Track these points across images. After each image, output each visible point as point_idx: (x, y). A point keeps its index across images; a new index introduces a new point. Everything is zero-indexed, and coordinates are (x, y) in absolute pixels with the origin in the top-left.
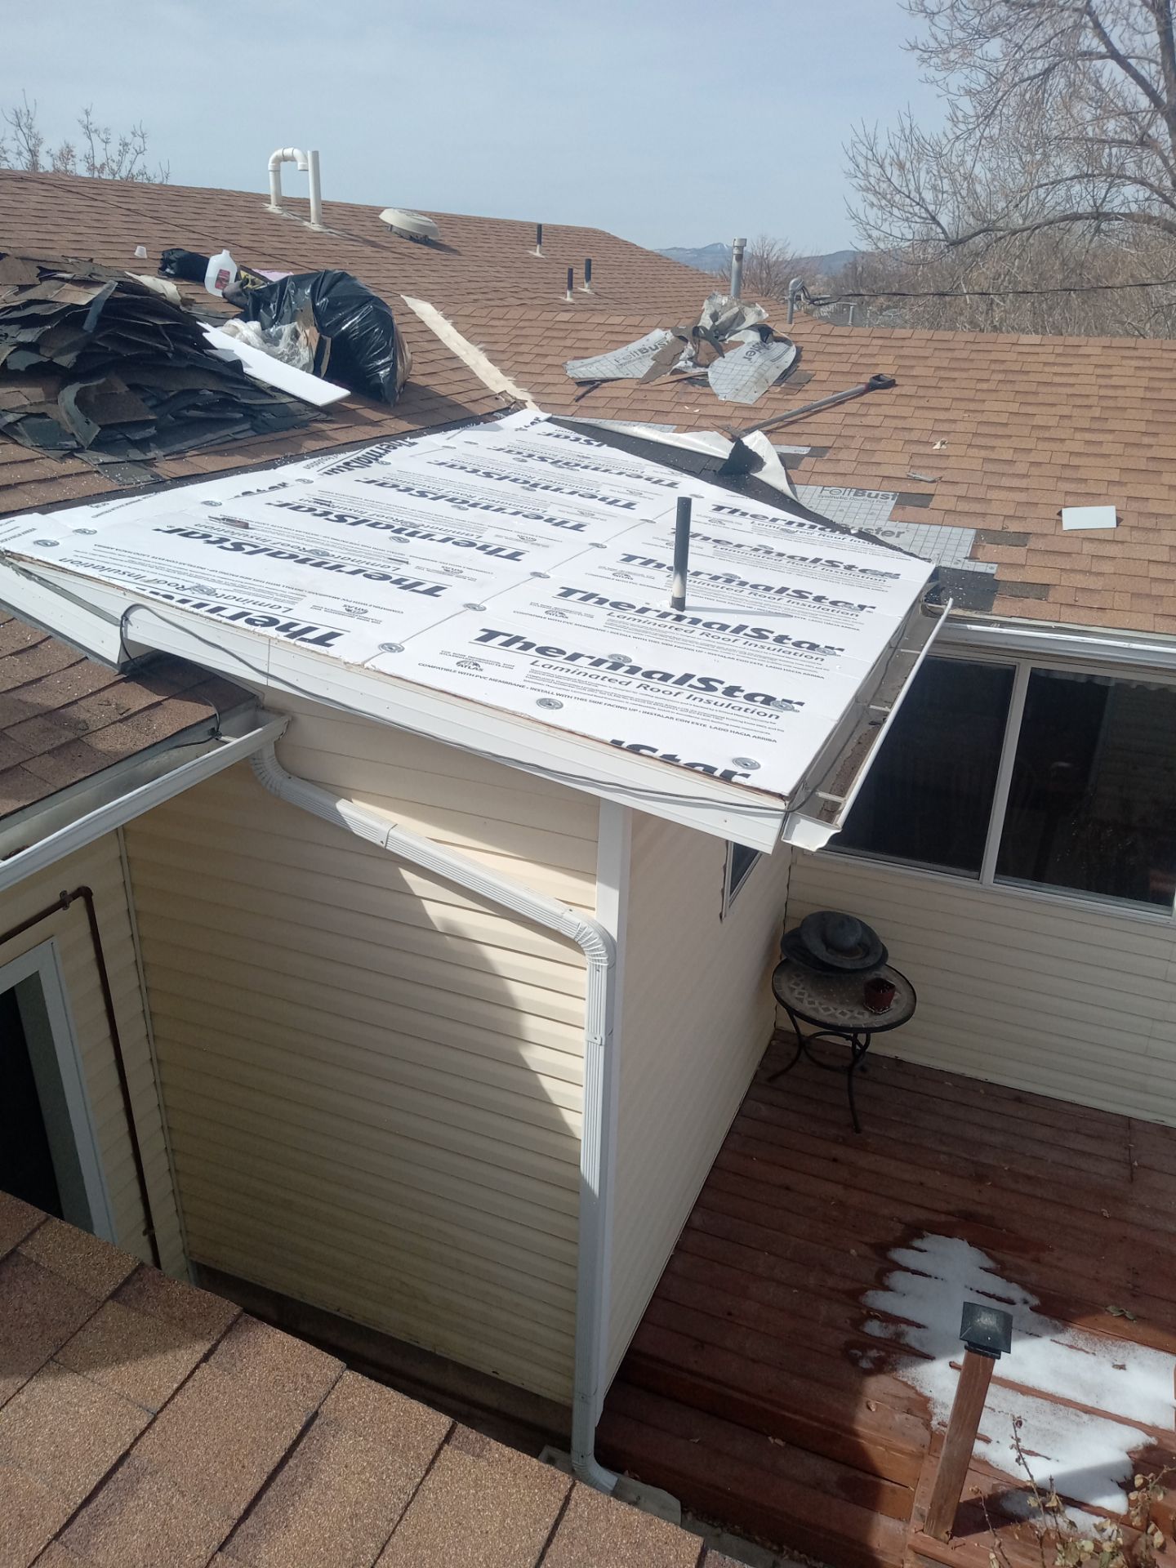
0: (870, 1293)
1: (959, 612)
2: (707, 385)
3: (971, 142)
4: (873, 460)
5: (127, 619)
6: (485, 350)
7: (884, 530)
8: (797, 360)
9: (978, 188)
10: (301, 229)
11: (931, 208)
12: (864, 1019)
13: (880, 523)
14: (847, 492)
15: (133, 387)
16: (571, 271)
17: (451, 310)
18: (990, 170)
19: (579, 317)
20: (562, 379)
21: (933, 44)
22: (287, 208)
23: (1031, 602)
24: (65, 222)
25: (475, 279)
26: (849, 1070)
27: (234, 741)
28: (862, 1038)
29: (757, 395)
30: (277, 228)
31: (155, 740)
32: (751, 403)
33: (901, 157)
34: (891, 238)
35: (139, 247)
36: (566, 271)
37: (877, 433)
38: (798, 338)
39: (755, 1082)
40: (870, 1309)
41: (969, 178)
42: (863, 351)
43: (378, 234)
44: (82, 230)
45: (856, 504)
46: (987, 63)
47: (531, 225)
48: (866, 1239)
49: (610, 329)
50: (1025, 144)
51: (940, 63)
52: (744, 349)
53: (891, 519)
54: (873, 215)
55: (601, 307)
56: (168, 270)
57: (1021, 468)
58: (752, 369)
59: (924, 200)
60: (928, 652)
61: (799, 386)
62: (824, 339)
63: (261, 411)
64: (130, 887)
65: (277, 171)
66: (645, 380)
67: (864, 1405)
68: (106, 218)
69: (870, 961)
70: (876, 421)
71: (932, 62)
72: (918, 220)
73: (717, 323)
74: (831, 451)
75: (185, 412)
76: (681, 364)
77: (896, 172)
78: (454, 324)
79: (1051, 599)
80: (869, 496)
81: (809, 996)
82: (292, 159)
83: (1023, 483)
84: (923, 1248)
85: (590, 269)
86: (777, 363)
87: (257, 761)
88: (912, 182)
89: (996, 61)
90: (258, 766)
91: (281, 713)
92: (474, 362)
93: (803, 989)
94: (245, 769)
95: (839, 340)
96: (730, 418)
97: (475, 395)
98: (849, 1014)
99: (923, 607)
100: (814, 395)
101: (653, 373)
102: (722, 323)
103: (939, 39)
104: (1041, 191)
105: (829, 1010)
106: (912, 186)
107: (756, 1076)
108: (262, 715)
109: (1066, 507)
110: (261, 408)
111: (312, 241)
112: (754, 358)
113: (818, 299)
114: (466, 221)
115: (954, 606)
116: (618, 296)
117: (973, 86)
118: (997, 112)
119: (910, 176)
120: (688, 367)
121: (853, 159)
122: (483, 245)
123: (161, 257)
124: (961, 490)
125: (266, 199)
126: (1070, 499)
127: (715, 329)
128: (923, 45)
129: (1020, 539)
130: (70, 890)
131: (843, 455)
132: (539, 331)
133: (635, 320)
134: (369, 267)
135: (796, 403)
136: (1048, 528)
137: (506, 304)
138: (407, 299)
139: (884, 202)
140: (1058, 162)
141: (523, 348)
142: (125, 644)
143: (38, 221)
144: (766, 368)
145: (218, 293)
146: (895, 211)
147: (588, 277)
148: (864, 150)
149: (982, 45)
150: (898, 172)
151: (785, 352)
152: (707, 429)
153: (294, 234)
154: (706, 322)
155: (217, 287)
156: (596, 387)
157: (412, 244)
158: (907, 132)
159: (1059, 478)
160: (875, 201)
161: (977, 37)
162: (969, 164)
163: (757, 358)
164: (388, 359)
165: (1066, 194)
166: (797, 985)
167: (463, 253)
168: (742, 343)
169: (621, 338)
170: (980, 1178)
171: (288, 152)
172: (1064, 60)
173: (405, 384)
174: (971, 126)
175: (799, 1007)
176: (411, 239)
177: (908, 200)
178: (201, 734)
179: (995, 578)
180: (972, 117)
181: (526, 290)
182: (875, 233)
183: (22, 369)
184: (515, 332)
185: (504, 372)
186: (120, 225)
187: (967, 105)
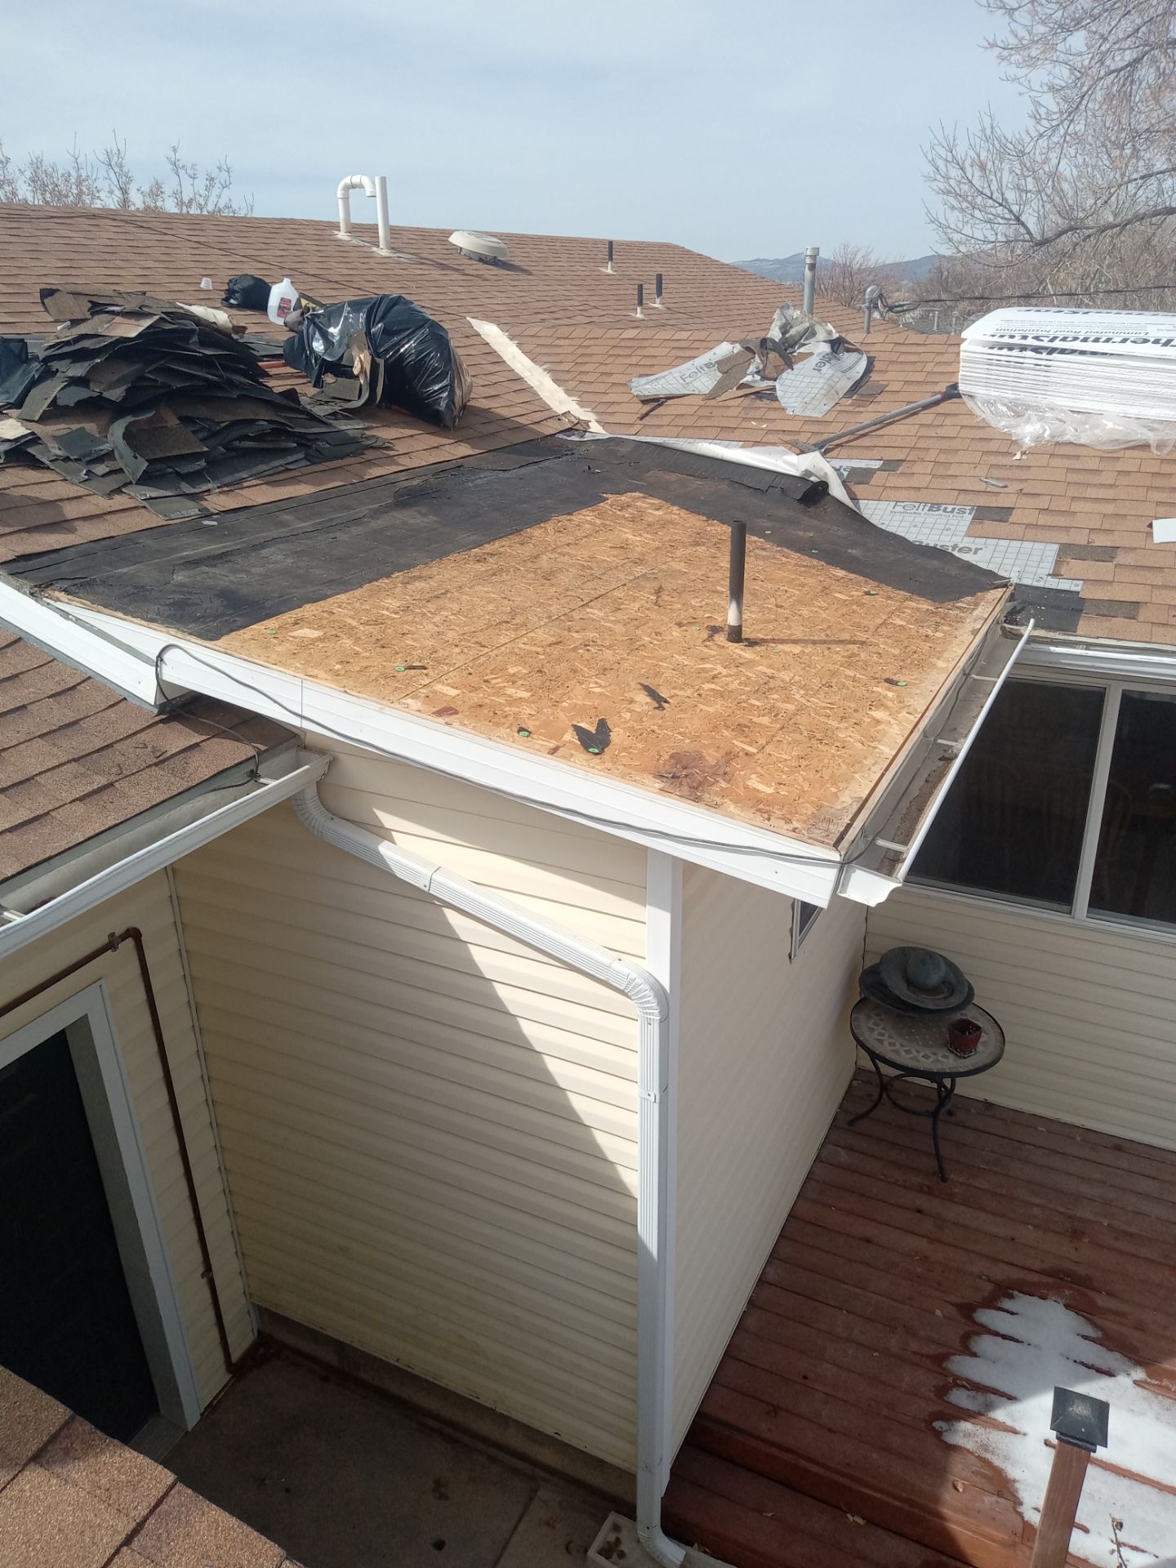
0: (956, 1358)
1: (1042, 633)
2: (775, 399)
3: (1055, 139)
4: (949, 473)
5: (162, 660)
6: (549, 371)
7: (961, 546)
8: (869, 369)
9: (1065, 186)
10: (372, 255)
11: (1015, 208)
12: (948, 1062)
13: (956, 540)
14: (921, 507)
15: (185, 420)
16: (641, 287)
17: (517, 331)
18: (1076, 166)
19: (645, 334)
20: (627, 398)
21: (1013, 41)
22: (358, 234)
23: (1119, 621)
24: (133, 257)
25: (545, 298)
26: (934, 1115)
27: (273, 783)
28: (947, 1082)
29: (827, 408)
30: (345, 254)
31: (190, 784)
32: (820, 416)
33: (982, 158)
34: (973, 241)
35: (204, 279)
36: (636, 287)
37: (954, 444)
38: (870, 348)
39: (834, 1126)
40: (956, 1378)
41: (1054, 175)
42: (939, 359)
43: (446, 257)
44: (151, 264)
45: (930, 520)
46: (1071, 57)
47: (602, 241)
48: (953, 1299)
49: (676, 344)
50: (1113, 139)
51: (1021, 61)
52: (814, 360)
53: (968, 534)
54: (953, 218)
55: (671, 322)
56: (232, 301)
57: (1107, 478)
58: (822, 381)
59: (1007, 202)
60: (1009, 673)
61: (872, 397)
62: (898, 348)
63: (317, 440)
64: (181, 926)
65: (346, 199)
66: (712, 395)
67: (950, 1485)
68: (175, 251)
69: (954, 1001)
70: (952, 432)
71: (1013, 59)
72: (1001, 221)
73: (787, 336)
74: (904, 463)
75: (237, 443)
76: (748, 378)
77: (978, 173)
78: (519, 345)
79: (1141, 618)
80: (945, 510)
81: (890, 1037)
82: (361, 186)
83: (1110, 494)
84: (1014, 1311)
85: (661, 283)
86: (848, 374)
87: (299, 802)
88: (994, 182)
89: (1080, 54)
90: (301, 807)
91: (322, 752)
92: (538, 383)
93: (884, 1029)
94: (287, 809)
95: (914, 349)
96: (799, 432)
97: (537, 417)
98: (933, 1058)
99: (1003, 629)
100: (885, 407)
101: (720, 388)
102: (791, 336)
103: (1019, 35)
104: (1131, 186)
105: (911, 1053)
106: (994, 186)
107: (835, 1119)
108: (304, 754)
109: (1157, 518)
110: (316, 436)
111: (380, 266)
112: (824, 369)
113: (896, 307)
114: (537, 241)
115: (1035, 627)
116: (689, 310)
117: (1057, 81)
118: (1082, 107)
119: (992, 177)
120: (756, 381)
121: (932, 162)
122: (553, 264)
123: (226, 287)
124: (1043, 503)
125: (335, 226)
126: (1161, 510)
127: (784, 340)
128: (1002, 41)
129: (1107, 554)
130: (119, 931)
131: (918, 468)
132: (604, 350)
133: (702, 335)
134: (437, 290)
135: (868, 416)
136: (1138, 541)
137: (574, 322)
138: (473, 321)
139: (965, 205)
140: (1148, 155)
141: (587, 368)
142: (161, 686)
143: (107, 257)
144: (836, 380)
145: (280, 321)
146: (977, 213)
147: (659, 293)
148: (943, 153)
149: (1065, 39)
150: (979, 173)
151: (857, 362)
152: (774, 444)
153: (362, 260)
154: (775, 334)
155: (279, 315)
156: (660, 405)
157: (481, 266)
158: (988, 132)
159: (1149, 488)
160: (955, 203)
161: (1059, 30)
162: (1054, 161)
163: (827, 370)
164: (445, 383)
165: (1158, 189)
166: (877, 1024)
167: (535, 272)
168: (812, 354)
169: (688, 353)
170: (1076, 1234)
171: (356, 179)
172: (1153, 49)
173: (464, 407)
174: (1054, 123)
175: (879, 1049)
176: (481, 260)
177: (990, 201)
178: (239, 776)
179: (1080, 595)
180: (1055, 113)
181: (595, 307)
182: (956, 237)
183: (72, 405)
184: (580, 351)
185: (568, 392)
186: (189, 258)
187: (1050, 102)
